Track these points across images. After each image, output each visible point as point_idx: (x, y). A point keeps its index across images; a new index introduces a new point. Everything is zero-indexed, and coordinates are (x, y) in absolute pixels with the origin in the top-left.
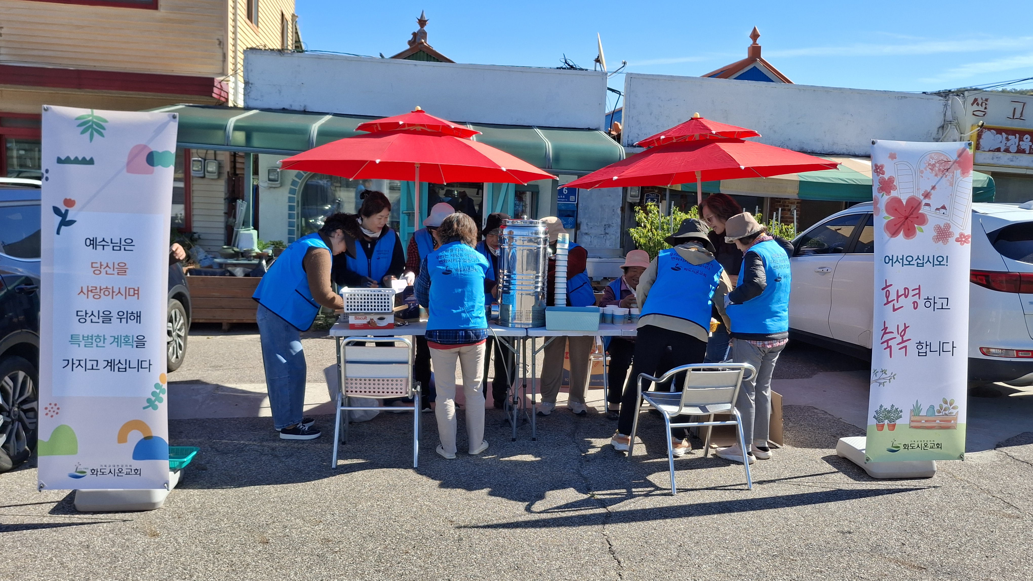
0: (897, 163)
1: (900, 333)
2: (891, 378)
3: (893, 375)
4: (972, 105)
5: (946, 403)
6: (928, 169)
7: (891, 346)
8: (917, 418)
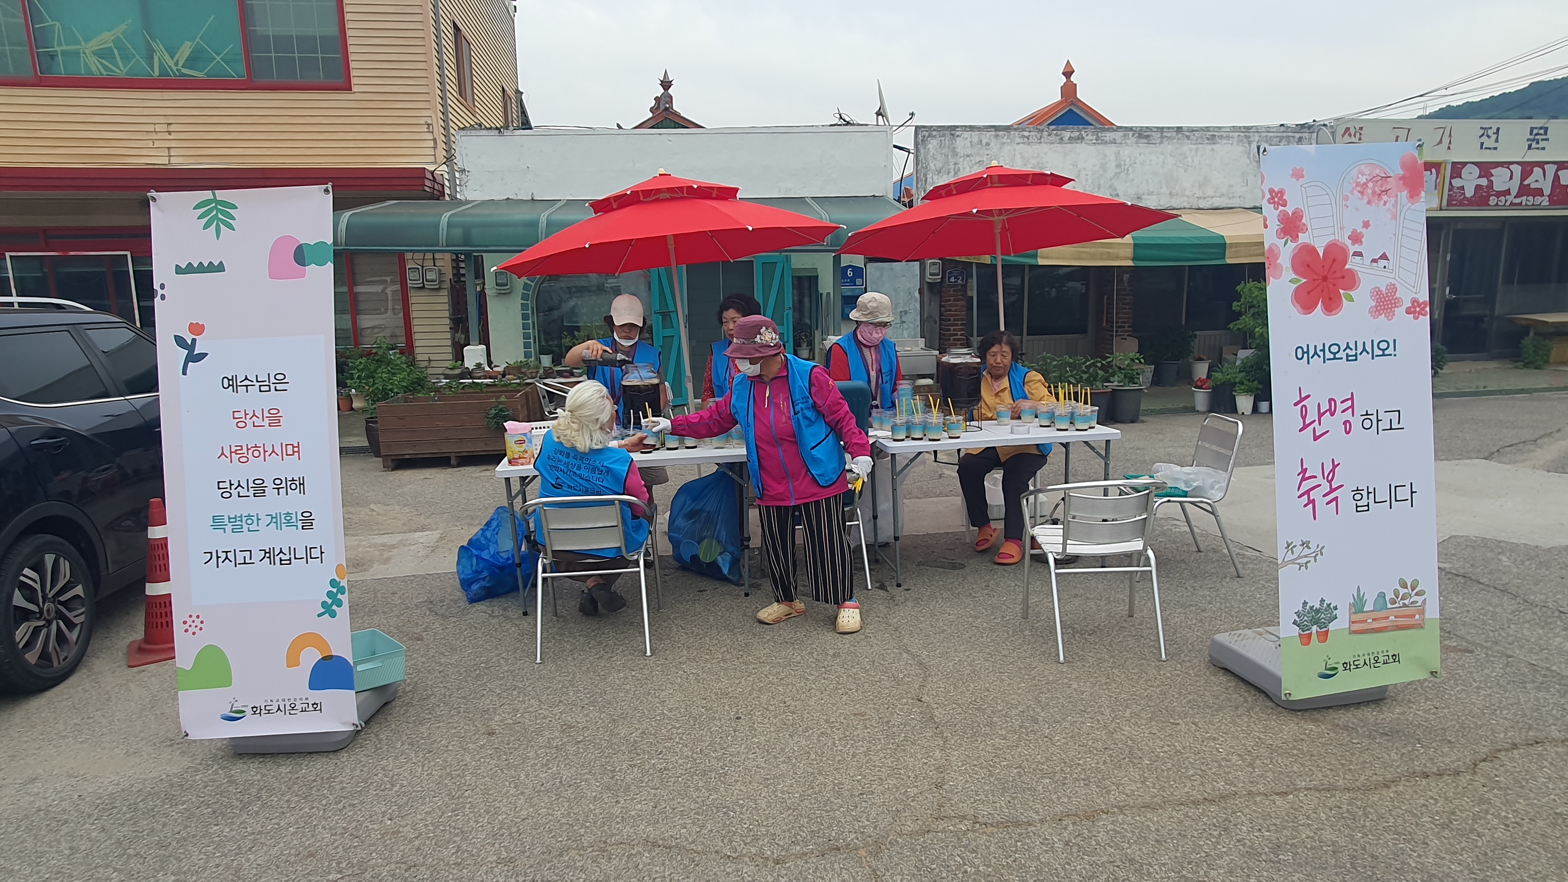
0: (1305, 186)
1: (1326, 476)
2: (1318, 555)
3: (1319, 548)
5: (1405, 586)
6: (1355, 192)
7: (1314, 500)
8: (1360, 616)
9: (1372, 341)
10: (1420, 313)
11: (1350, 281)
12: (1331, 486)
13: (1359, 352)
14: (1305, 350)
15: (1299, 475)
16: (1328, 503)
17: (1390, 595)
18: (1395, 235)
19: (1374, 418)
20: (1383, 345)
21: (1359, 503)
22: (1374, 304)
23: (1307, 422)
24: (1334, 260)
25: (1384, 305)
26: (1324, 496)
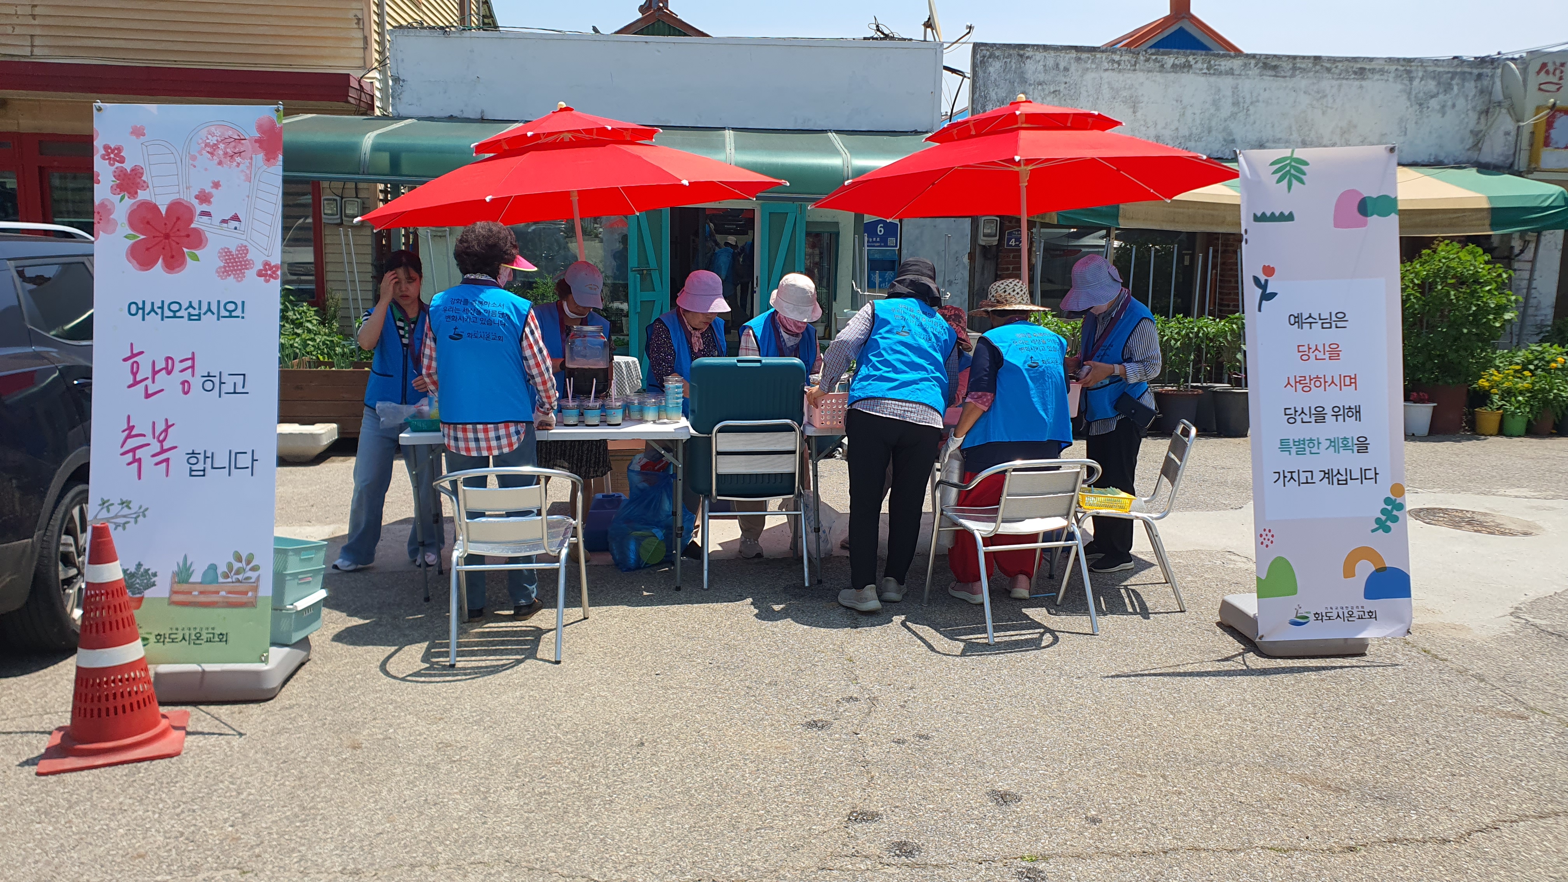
0: (146, 144)
1: (157, 434)
2: (138, 516)
3: (142, 510)
4: (1538, 73)
5: (239, 559)
6: (204, 152)
7: (140, 459)
8: (184, 587)
9: (219, 302)
10: (271, 276)
11: (197, 240)
12: (162, 446)
13: (203, 311)
14: (141, 306)
15: (124, 431)
16: (157, 464)
17: (222, 568)
18: (248, 197)
19: (216, 380)
20: (231, 307)
21: (194, 467)
22: (222, 264)
23: (139, 378)
24: (178, 219)
25: (233, 266)
26: (153, 456)
